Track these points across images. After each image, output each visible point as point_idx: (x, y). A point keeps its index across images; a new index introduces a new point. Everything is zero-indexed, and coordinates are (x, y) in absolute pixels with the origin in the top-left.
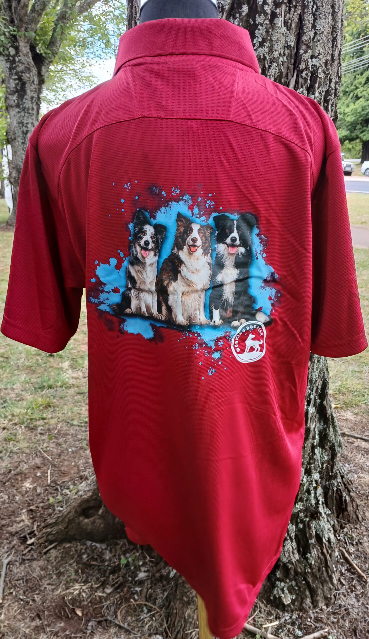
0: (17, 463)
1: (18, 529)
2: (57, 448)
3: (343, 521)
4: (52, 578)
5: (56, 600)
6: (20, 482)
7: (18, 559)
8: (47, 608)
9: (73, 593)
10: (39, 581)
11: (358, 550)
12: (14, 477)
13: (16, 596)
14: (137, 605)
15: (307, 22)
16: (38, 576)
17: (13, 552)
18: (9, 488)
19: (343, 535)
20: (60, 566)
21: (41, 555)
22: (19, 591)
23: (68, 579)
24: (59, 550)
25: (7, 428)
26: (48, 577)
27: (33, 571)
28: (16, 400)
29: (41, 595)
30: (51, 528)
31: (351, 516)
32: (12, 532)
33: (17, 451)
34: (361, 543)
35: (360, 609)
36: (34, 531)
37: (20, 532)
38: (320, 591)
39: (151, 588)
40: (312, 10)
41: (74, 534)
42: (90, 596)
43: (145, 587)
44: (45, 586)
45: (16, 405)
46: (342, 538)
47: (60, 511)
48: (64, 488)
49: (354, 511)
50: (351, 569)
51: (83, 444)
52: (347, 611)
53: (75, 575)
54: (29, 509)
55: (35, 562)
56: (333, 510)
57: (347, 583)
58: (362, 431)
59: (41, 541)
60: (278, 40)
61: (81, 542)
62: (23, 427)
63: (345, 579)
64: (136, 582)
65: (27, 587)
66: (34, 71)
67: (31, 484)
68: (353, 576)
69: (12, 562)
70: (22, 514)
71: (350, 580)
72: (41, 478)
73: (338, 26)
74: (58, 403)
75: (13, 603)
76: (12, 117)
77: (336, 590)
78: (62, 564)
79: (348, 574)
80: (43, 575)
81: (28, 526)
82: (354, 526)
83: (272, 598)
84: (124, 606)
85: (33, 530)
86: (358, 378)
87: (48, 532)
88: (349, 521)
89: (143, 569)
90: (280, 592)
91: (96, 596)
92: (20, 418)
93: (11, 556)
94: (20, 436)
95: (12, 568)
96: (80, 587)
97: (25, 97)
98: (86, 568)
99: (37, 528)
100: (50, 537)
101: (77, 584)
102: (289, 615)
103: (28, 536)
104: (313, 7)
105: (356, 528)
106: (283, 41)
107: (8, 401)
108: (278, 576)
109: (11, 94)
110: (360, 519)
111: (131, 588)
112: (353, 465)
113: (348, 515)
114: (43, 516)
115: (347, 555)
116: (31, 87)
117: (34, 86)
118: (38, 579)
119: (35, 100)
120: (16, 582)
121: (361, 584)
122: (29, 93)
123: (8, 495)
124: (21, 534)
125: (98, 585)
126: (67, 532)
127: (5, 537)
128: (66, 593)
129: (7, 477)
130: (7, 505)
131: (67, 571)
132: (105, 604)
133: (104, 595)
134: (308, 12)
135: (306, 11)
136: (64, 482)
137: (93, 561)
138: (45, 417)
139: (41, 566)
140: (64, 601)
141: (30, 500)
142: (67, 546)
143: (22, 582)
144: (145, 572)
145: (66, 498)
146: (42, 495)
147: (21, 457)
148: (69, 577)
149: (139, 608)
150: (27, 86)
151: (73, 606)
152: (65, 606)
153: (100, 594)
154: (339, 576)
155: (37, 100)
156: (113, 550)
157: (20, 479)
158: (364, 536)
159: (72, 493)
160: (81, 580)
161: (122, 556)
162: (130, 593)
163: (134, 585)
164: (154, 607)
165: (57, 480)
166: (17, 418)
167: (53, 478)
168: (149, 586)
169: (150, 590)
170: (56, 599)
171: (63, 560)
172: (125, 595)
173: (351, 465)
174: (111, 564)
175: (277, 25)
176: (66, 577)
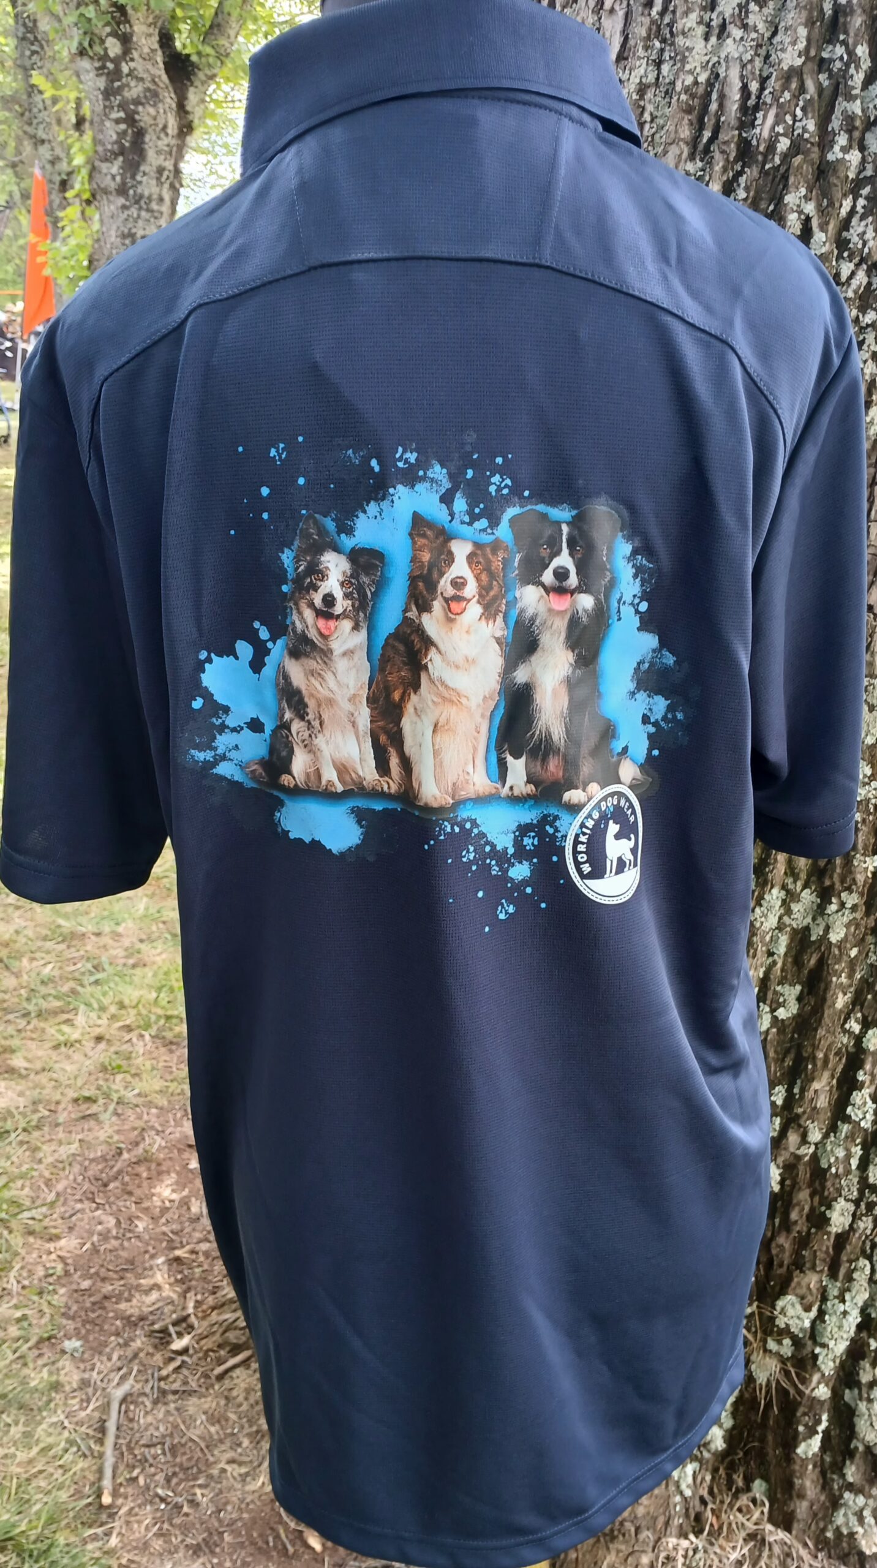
0: (136, 1133)
1: (146, 1310)
5: (251, 1506)
6: (145, 1184)
7: (147, 1390)
8: (227, 1525)
10: (206, 1451)
12: (129, 1169)
13: (147, 1488)
16: (200, 1437)
17: (135, 1369)
18: (118, 1198)
21: (208, 1381)
22: (154, 1475)
25: (107, 1037)
27: (189, 1422)
28: (125, 965)
29: (213, 1489)
32: (131, 1316)
33: (135, 1101)
37: (151, 1317)
45: (127, 979)
54: (171, 1256)
55: (194, 1400)
59: (207, 1344)
62: (147, 1037)
65: (175, 1466)
66: (169, 99)
67: (173, 1191)
69: (134, 1398)
70: (155, 1268)
75: (140, 1506)
76: (106, 220)
80: (216, 1437)
81: (172, 1302)
83: (829, 1535)
85: (185, 1314)
90: (853, 1520)
92: (139, 1014)
93: (131, 1381)
94: (141, 1059)
95: (134, 1411)
97: (142, 168)
103: (172, 1329)
107: (106, 966)
108: (851, 1479)
109: (106, 160)
116: (160, 143)
117: (166, 141)
118: (203, 1445)
119: (168, 178)
120: (147, 1450)
122: (153, 159)
123: (116, 1214)
124: (153, 1324)
127: (113, 1328)
129: (112, 1167)
130: (115, 1243)
139: (210, 1412)
141: (172, 1232)
143: (159, 1452)
147: (145, 1117)
150: (147, 138)
152: (276, 1523)
155: (171, 176)
157: (145, 1175)
166: (133, 1012)
170: (252, 1501)
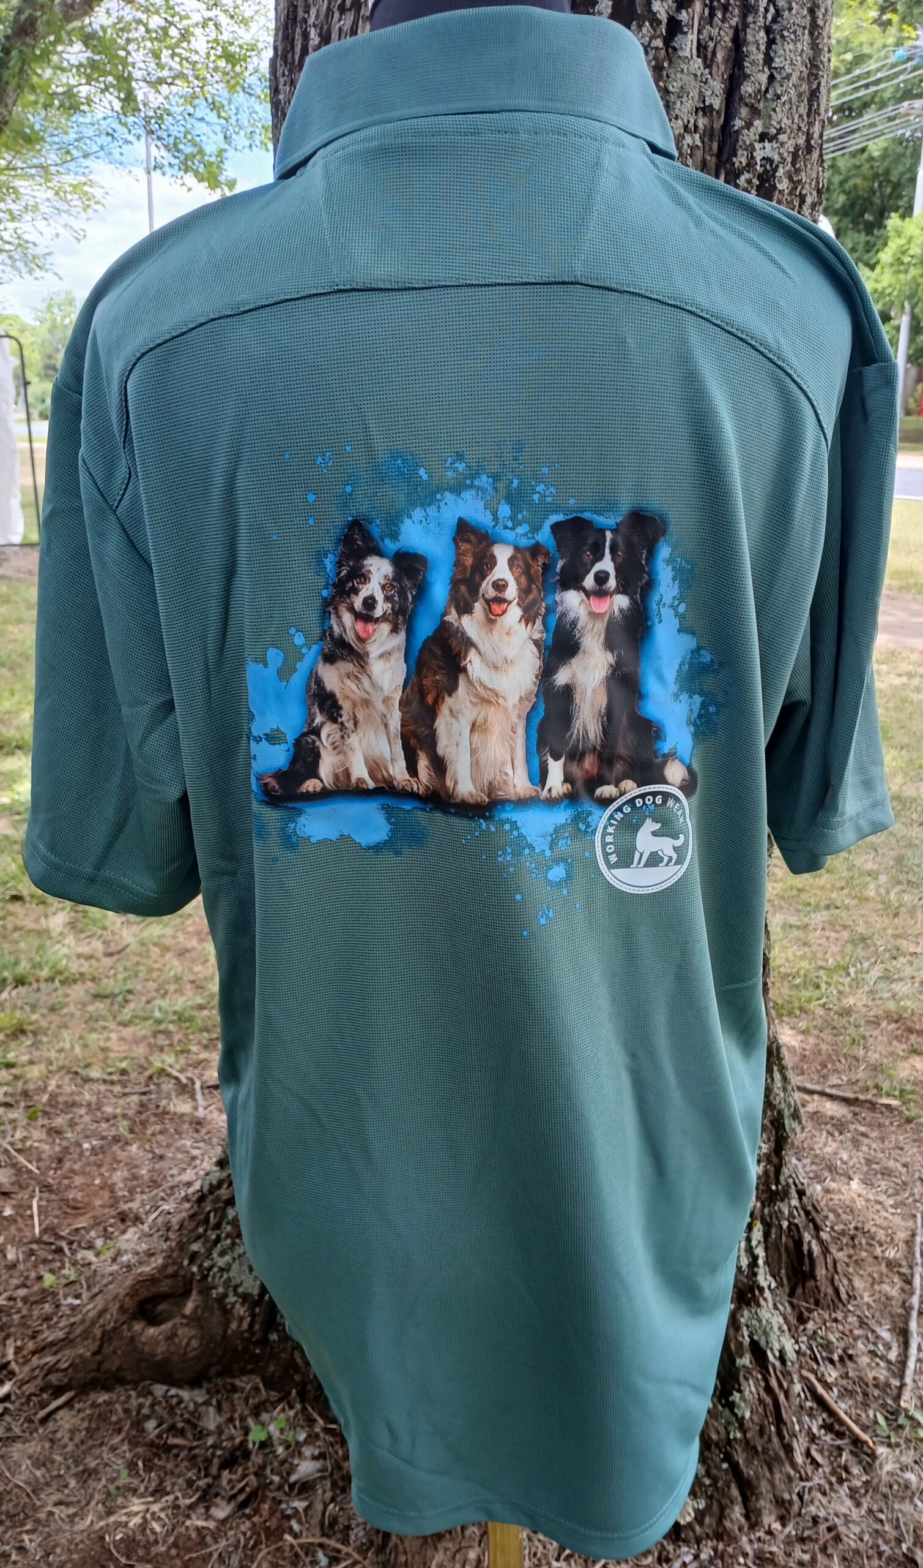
2: (51, 1140)
3: (805, 1304)
4: (66, 1486)
9: (126, 1524)
11: (846, 1376)
14: (301, 1546)
15: (752, 48)
19: (805, 1339)
20: (84, 1453)
23: (112, 1488)
24: (79, 1411)
26: (54, 1485)
30: (55, 1353)
31: (823, 1289)
34: (850, 1357)
35: (864, 1527)
36: (9, 1362)
38: (764, 1487)
39: (333, 1500)
40: (765, 17)
41: (119, 1369)
42: (173, 1530)
43: (319, 1497)
44: (49, 1508)
46: (803, 1347)
47: (73, 1308)
48: (79, 1245)
49: (830, 1276)
50: (834, 1425)
51: (121, 1129)
52: (833, 1533)
53: (129, 1475)
56: (781, 1279)
57: (827, 1460)
58: (822, 1073)
60: (683, 92)
61: (139, 1389)
63: (821, 1451)
64: (292, 1486)
68: (839, 1442)
71: (835, 1453)
72: (15, 1221)
73: (822, 62)
74: (44, 1024)
77: (801, 1479)
78: (90, 1448)
79: (828, 1438)
82: (830, 1315)
84: (265, 1551)
86: (800, 943)
87: (46, 1364)
88: (817, 1303)
89: (308, 1451)
91: (187, 1528)
96: (143, 1507)
98: (156, 1455)
99: (16, 1353)
100: (53, 1378)
101: (136, 1500)
102: (693, 1551)
104: (767, 10)
105: (836, 1320)
106: (695, 93)
110: (844, 1296)
111: (280, 1502)
112: (809, 1160)
113: (817, 1287)
114: (29, 1323)
115: (820, 1389)
121: (860, 1462)
125: (193, 1499)
126: (100, 1364)
128: (108, 1525)
131: (106, 1465)
132: (214, 1547)
133: (211, 1525)
134: (754, 23)
135: (750, 19)
136: (77, 1230)
137: (174, 1436)
138: (13, 1060)
140: (103, 1547)
142: (100, 1400)
144: (314, 1458)
145: (88, 1273)
146: (21, 1267)
148: (113, 1480)
149: (307, 1554)
151: (128, 1558)
153: (200, 1523)
154: (806, 1445)
156: (225, 1405)
158: (856, 1339)
159: (102, 1258)
160: (146, 1488)
161: (250, 1421)
162: (278, 1515)
163: (287, 1494)
164: (344, 1549)
165: (59, 1225)
167: (48, 1222)
168: (329, 1495)
169: (332, 1506)
171: (91, 1437)
172: (265, 1521)
173: (806, 1161)
174: (222, 1441)
175: (681, 54)
176: (104, 1482)
